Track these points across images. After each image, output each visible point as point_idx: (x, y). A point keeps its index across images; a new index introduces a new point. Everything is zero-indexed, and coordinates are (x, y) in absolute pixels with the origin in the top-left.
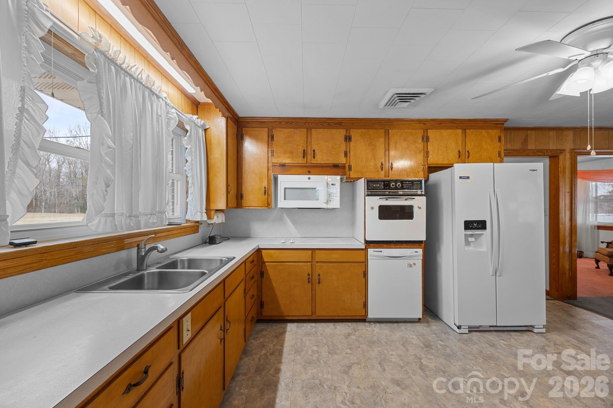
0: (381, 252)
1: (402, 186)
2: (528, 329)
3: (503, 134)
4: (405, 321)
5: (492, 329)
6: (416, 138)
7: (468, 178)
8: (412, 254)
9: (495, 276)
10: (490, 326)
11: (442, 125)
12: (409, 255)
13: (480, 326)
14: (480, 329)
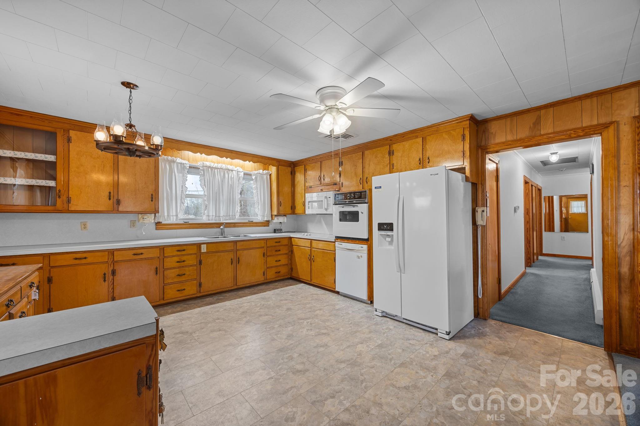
0: (342, 245)
1: (354, 196)
2: (433, 331)
3: (468, 131)
4: (362, 301)
5: (405, 321)
6: (384, 154)
7: (380, 187)
8: (359, 249)
9: (400, 273)
10: (404, 319)
11: (405, 137)
12: (357, 249)
13: (396, 316)
14: (395, 318)
